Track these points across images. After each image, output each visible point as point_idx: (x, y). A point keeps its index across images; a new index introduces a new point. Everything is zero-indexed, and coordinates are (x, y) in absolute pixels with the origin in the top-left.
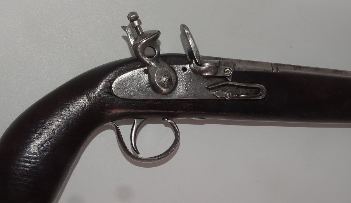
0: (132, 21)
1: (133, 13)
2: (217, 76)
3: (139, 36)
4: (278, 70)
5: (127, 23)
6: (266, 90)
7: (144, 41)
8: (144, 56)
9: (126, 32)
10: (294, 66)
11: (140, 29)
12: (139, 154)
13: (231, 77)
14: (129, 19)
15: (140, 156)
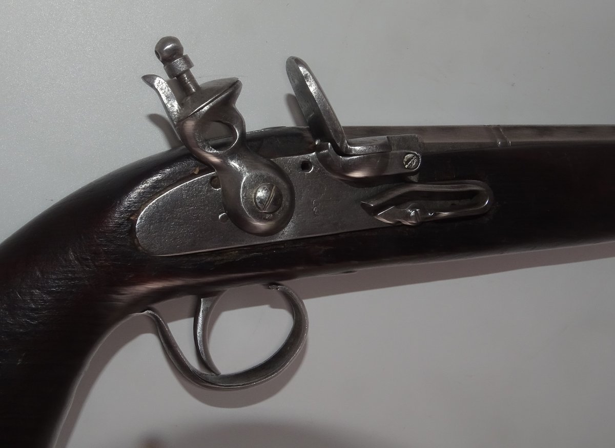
3: (189, 98)
8: (209, 147)
9: (156, 90)
14: (159, 58)
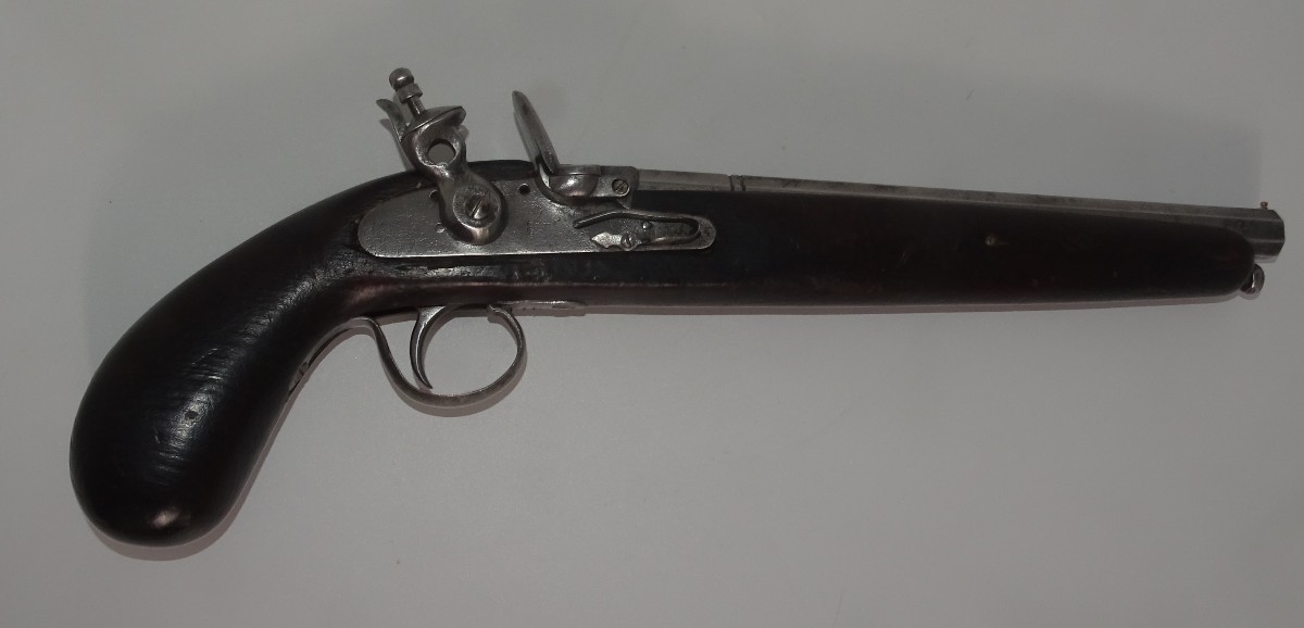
0: (397, 86)
1: (400, 72)
2: (597, 198)
4: (744, 189)
5: (390, 94)
6: (714, 229)
7: (427, 127)
10: (783, 180)
11: (418, 104)
12: (431, 387)
13: (630, 198)
15: (434, 391)
